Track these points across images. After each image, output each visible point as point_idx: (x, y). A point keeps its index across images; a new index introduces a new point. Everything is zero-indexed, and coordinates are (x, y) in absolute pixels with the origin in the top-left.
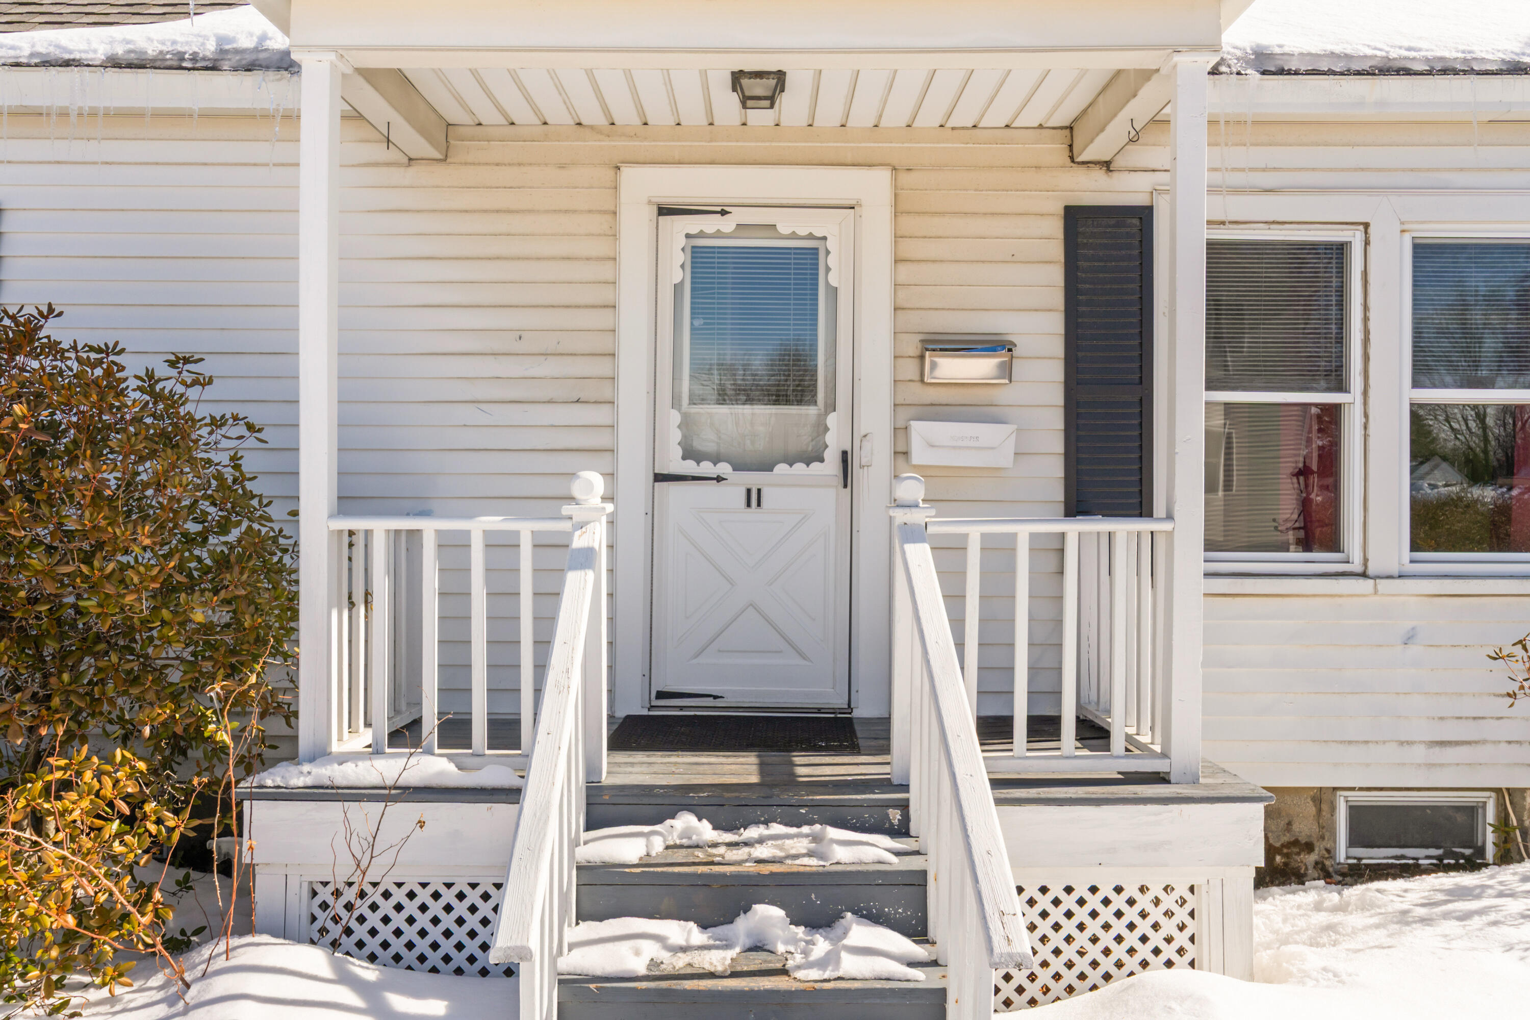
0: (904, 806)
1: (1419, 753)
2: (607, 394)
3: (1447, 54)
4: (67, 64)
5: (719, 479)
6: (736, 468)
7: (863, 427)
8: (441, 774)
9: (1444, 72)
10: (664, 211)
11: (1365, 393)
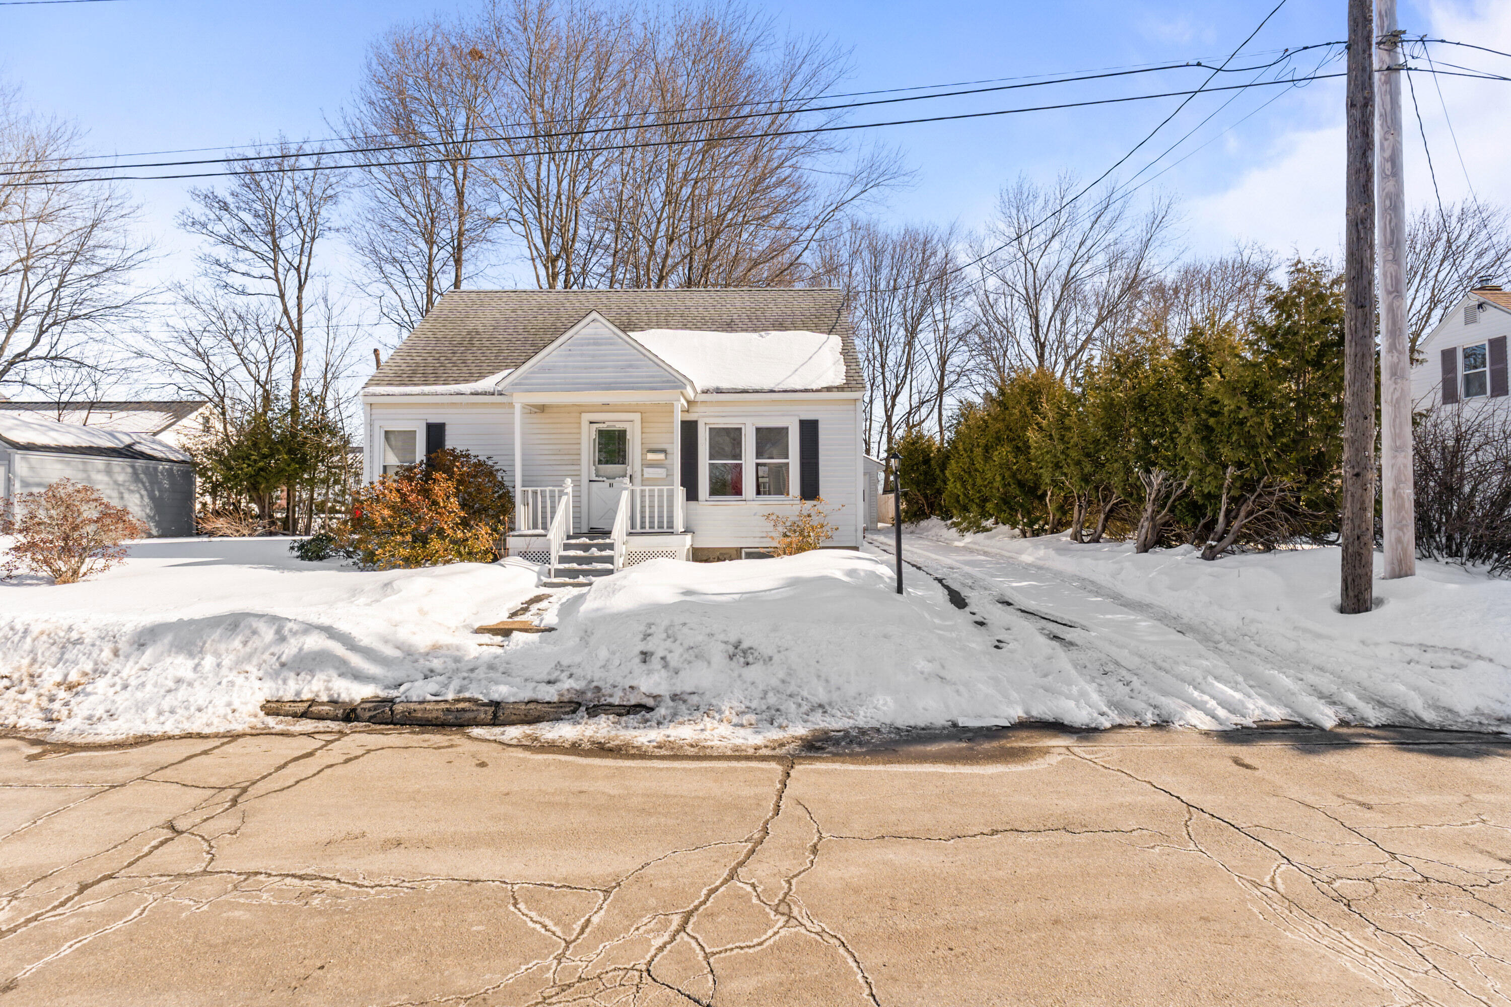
0: (611, 537)
2: (579, 463)
3: (757, 388)
4: (462, 394)
5: (603, 481)
6: (607, 479)
7: (635, 469)
9: (756, 392)
10: (591, 422)
11: (746, 461)
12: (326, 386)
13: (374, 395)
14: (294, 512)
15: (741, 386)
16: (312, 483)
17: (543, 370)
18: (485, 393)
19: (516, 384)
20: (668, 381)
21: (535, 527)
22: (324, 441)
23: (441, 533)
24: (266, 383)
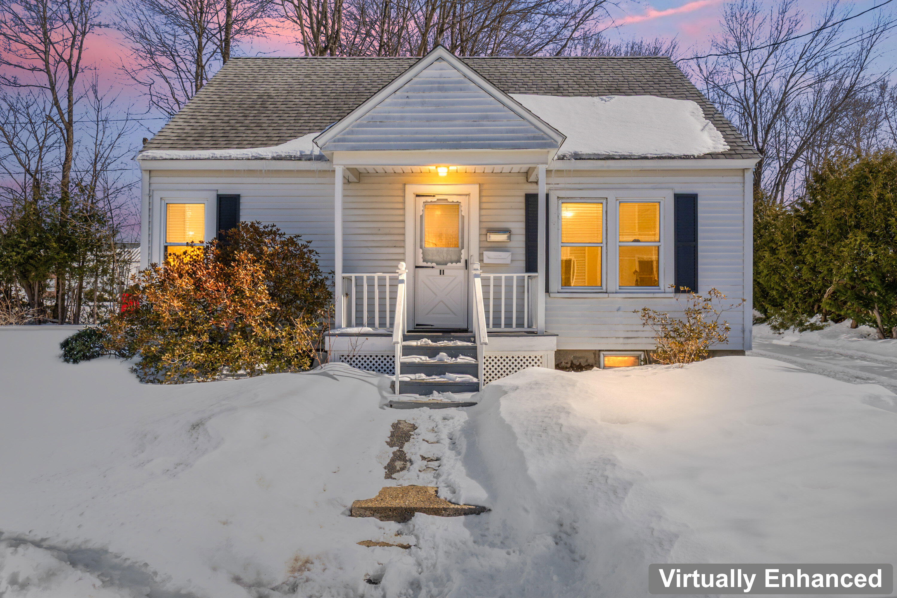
0: (474, 337)
1: (621, 341)
2: (402, 245)
3: (625, 154)
4: (262, 159)
5: (433, 267)
6: (437, 264)
7: (471, 253)
8: (369, 331)
9: (624, 159)
10: (418, 196)
11: (607, 244)
12: (96, 176)
13: (155, 159)
14: (63, 300)
15: (603, 150)
16: (81, 273)
17: (374, 122)
18: (290, 158)
19: (339, 140)
20: (534, 138)
21: (360, 324)
22: (93, 230)
23: (246, 333)
24: (37, 172)
